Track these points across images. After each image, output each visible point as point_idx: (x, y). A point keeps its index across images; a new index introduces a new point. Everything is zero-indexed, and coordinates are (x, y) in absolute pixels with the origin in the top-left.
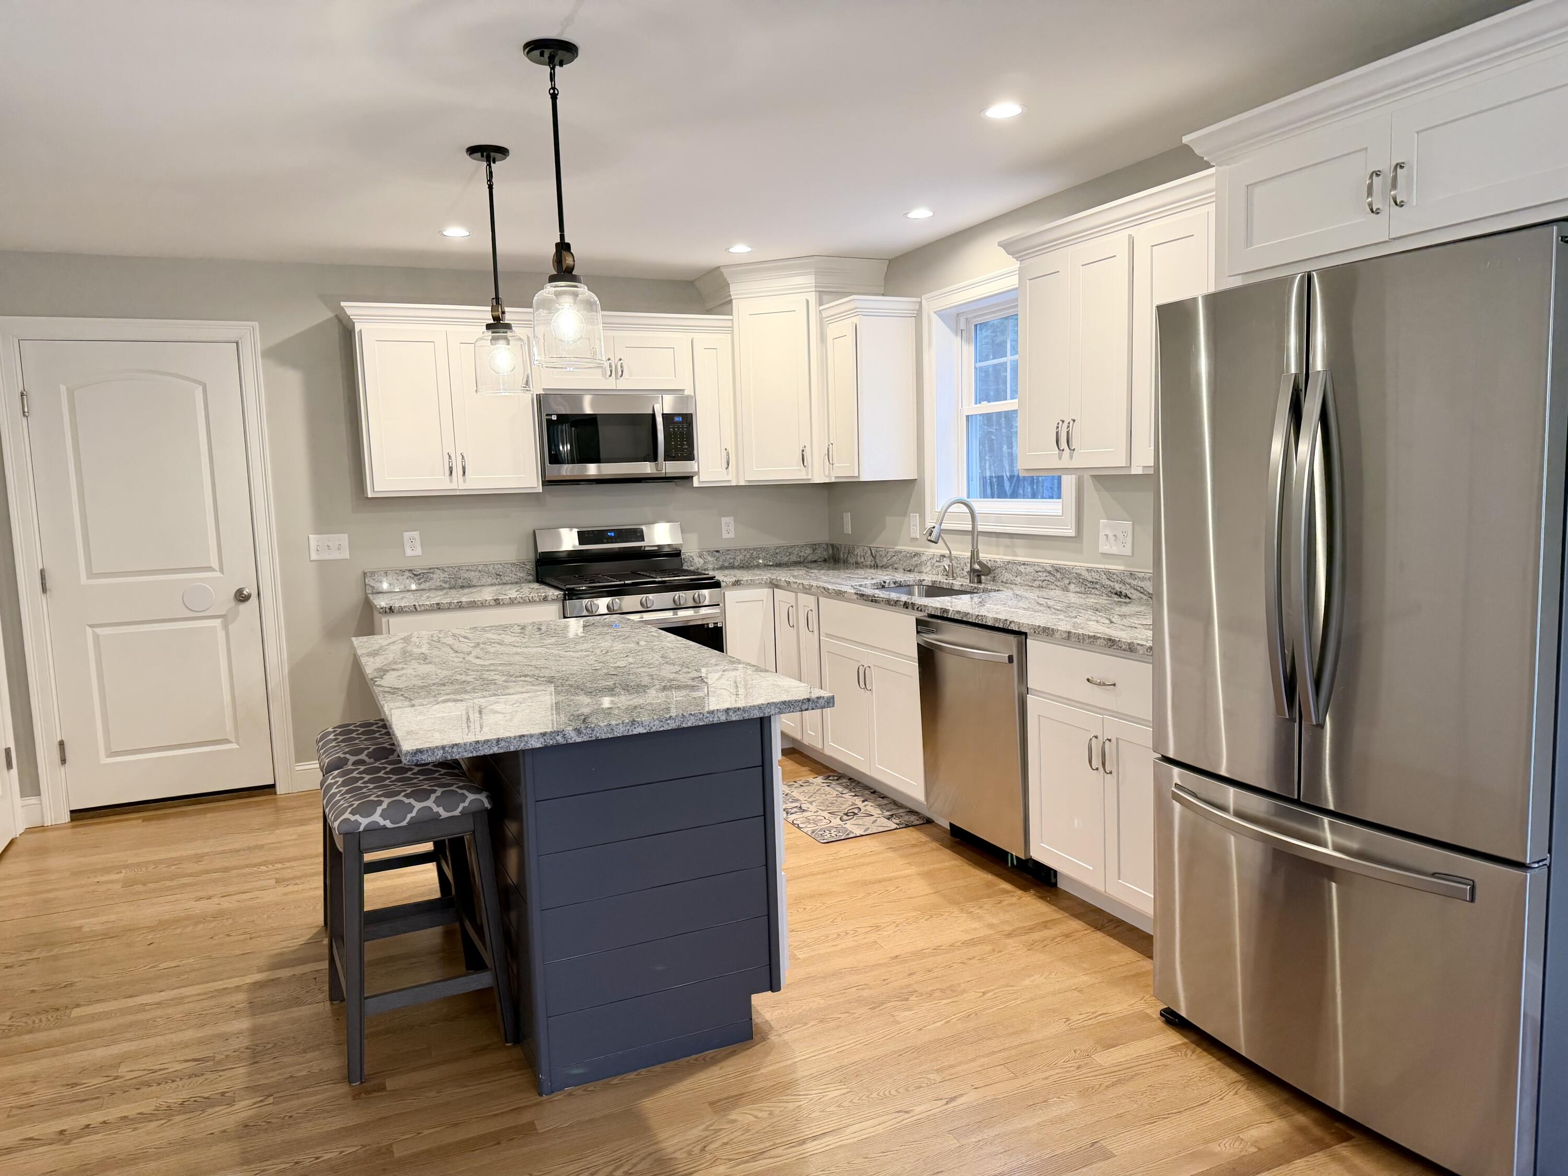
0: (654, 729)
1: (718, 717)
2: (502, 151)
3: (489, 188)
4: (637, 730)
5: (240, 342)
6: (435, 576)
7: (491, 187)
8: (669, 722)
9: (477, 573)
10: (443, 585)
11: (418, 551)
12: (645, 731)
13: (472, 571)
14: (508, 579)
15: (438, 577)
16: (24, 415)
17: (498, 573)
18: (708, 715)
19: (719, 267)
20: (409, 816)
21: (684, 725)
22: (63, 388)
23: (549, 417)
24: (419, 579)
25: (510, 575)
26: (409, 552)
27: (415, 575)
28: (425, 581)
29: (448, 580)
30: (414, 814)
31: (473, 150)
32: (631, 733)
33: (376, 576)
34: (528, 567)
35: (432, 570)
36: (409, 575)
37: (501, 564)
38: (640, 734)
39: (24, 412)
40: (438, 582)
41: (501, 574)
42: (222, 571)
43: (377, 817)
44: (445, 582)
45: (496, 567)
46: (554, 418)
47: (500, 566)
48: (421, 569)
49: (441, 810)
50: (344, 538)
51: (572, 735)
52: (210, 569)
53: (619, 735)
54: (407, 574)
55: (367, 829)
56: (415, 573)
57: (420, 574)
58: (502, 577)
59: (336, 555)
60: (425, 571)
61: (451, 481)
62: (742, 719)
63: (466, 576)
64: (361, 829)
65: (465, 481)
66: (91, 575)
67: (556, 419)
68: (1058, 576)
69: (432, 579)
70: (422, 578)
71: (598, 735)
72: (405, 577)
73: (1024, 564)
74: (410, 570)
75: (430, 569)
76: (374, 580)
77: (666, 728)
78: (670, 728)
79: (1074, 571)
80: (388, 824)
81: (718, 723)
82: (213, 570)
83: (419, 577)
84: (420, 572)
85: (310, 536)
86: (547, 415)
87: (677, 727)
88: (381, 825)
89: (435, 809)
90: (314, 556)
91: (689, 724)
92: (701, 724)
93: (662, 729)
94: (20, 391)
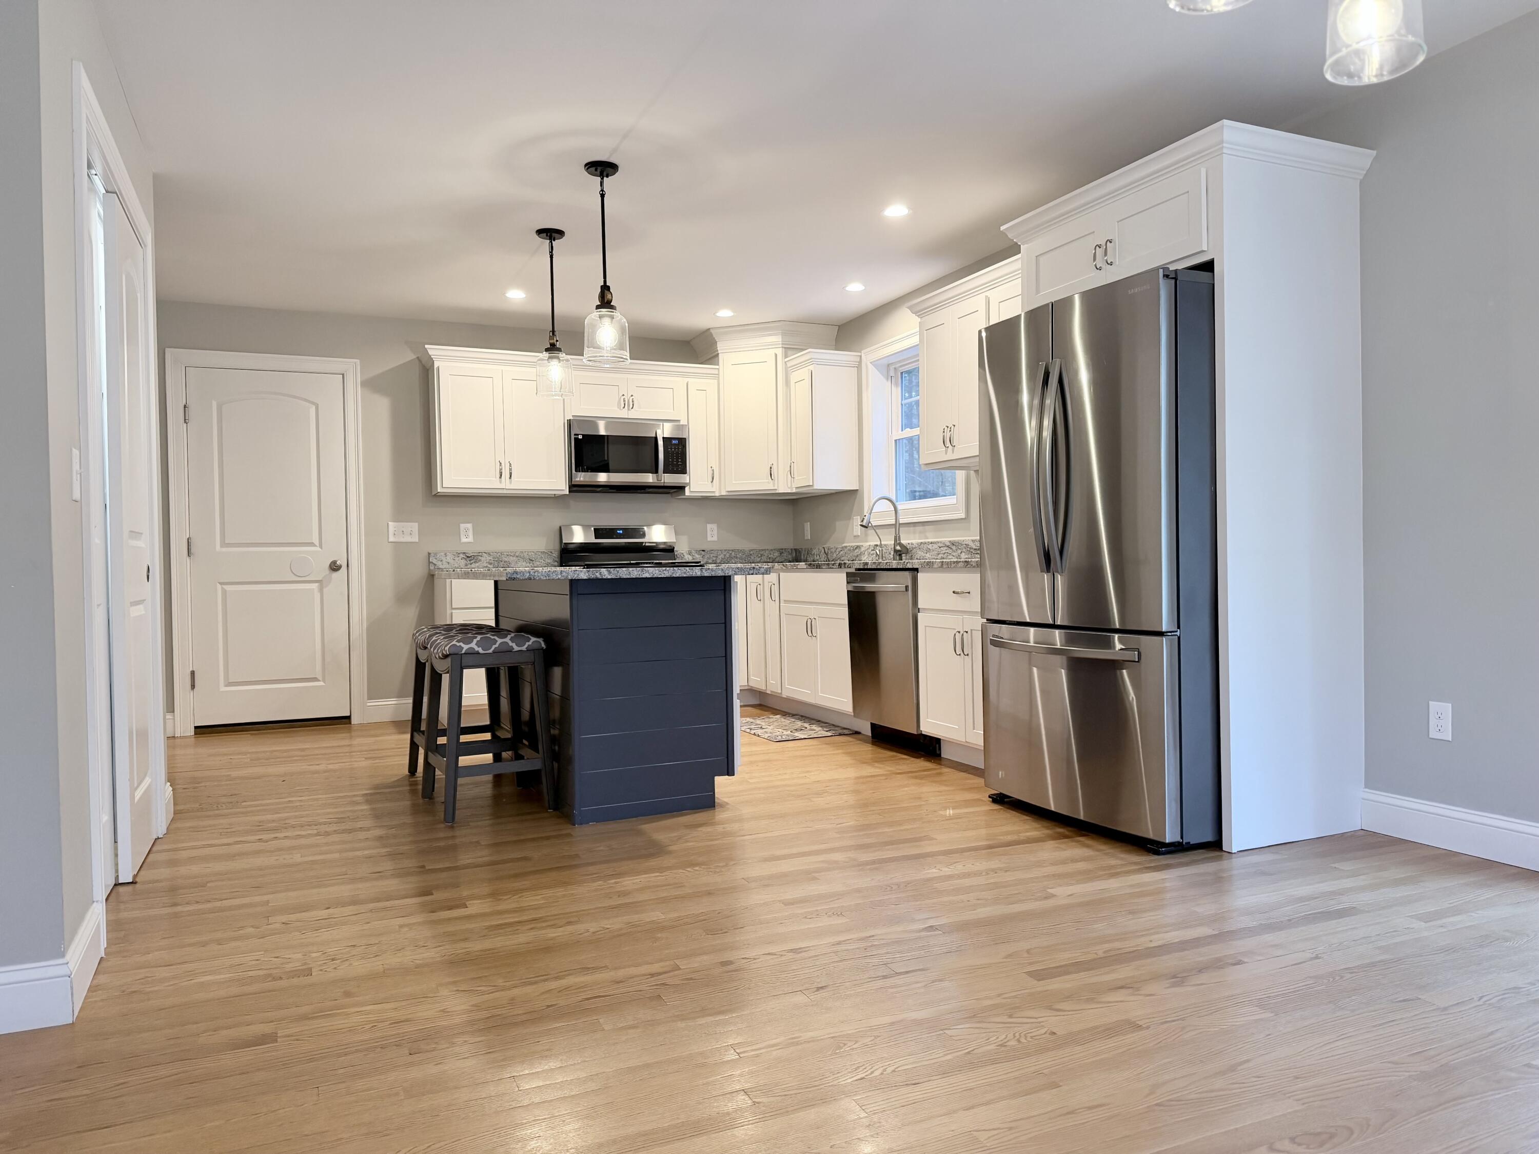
0: (655, 576)
2: (560, 233)
3: (550, 257)
4: (645, 575)
5: (345, 374)
6: (482, 559)
7: (551, 257)
8: (664, 572)
9: (515, 558)
10: (489, 566)
11: (470, 539)
12: (650, 576)
13: (511, 556)
14: (538, 563)
15: (485, 559)
16: (185, 422)
17: (531, 559)
18: (689, 571)
19: (709, 329)
20: (494, 647)
21: (674, 575)
22: (214, 404)
23: (577, 437)
24: (470, 561)
25: (541, 561)
26: (464, 540)
27: (468, 557)
28: (475, 562)
29: (493, 562)
30: (497, 645)
31: (540, 232)
32: (641, 577)
33: (438, 556)
34: (554, 555)
35: (481, 554)
36: (463, 556)
37: (533, 552)
39: (185, 420)
40: (485, 563)
41: (533, 559)
42: (321, 546)
43: (473, 645)
44: (491, 564)
45: (530, 554)
47: (533, 553)
48: (472, 553)
49: (514, 645)
50: (415, 526)
51: (605, 573)
52: (312, 544)
53: (633, 577)
54: (462, 556)
55: (467, 652)
56: (468, 555)
57: (471, 556)
58: (534, 562)
59: (408, 539)
60: (476, 554)
61: (501, 482)
62: (711, 575)
63: (506, 559)
64: (463, 652)
65: (511, 483)
66: (224, 544)
67: (581, 438)
68: (954, 548)
69: (480, 560)
70: (473, 560)
72: (460, 558)
73: (931, 543)
74: (464, 553)
75: (479, 553)
76: (436, 559)
77: (663, 576)
78: (665, 576)
79: (964, 543)
80: (480, 650)
81: (695, 577)
82: (315, 546)
83: (470, 558)
84: (472, 555)
85: (389, 523)
86: (575, 435)
87: (669, 576)
88: (476, 650)
89: (511, 644)
90: (392, 539)
91: (677, 575)
92: (685, 576)
93: (660, 576)
94: (183, 404)
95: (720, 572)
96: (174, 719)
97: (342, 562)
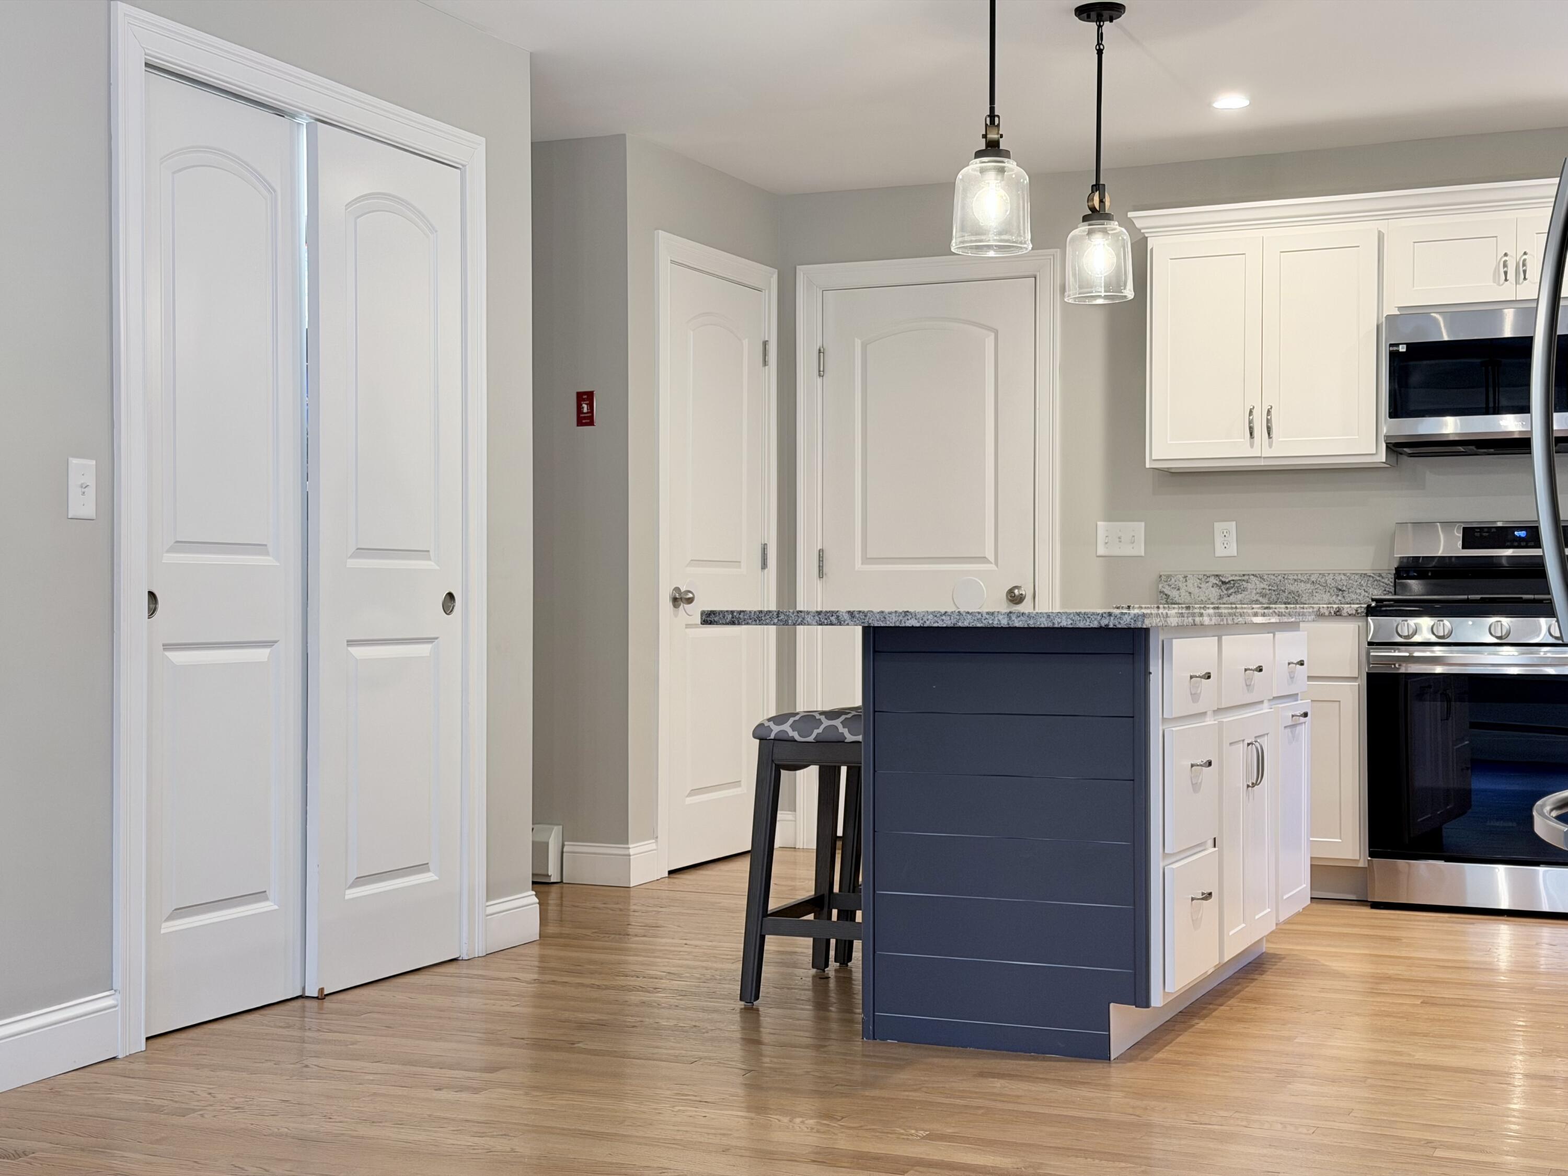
0: (927, 624)
1: (999, 620)
4: (910, 621)
5: (1038, 274)
6: (1249, 586)
8: (944, 617)
9: (1309, 586)
10: (1261, 599)
11: (1233, 550)
12: (918, 625)
13: (1301, 581)
14: (1354, 597)
15: (1254, 586)
16: (820, 375)
17: (1340, 587)
18: (987, 616)
20: (816, 732)
21: (960, 624)
22: (858, 342)
23: (1395, 348)
24: (1227, 589)
25: (1358, 591)
26: (1220, 551)
27: (1224, 583)
28: (1235, 592)
29: (1268, 592)
30: (820, 730)
32: (903, 625)
33: (1173, 580)
34: (1386, 581)
35: (1246, 578)
36: (1215, 581)
37: (1344, 574)
38: (913, 627)
39: (820, 371)
40: (1253, 595)
41: (1344, 588)
42: (996, 564)
43: (786, 727)
44: (1264, 596)
45: (1338, 578)
46: (1402, 349)
47: (1343, 577)
48: (1232, 575)
49: (846, 732)
50: (1139, 528)
52: (984, 560)
53: (891, 625)
54: (1213, 580)
55: (777, 738)
56: (1223, 579)
57: (1229, 582)
58: (1345, 594)
59: (1128, 551)
60: (1237, 578)
61: (1252, 445)
62: (1026, 626)
63: (1292, 588)
64: (772, 737)
65: (1270, 446)
66: (866, 560)
67: (1404, 350)
69: (1245, 589)
70: (1232, 587)
71: (870, 621)
72: (1210, 584)
74: (1217, 575)
75: (1244, 575)
76: (1169, 585)
77: (940, 624)
78: (945, 625)
80: (797, 738)
81: (998, 628)
82: (989, 562)
83: (1228, 585)
84: (1230, 579)
85: (1099, 523)
86: (1391, 345)
87: (952, 625)
88: (790, 735)
89: (841, 729)
90: (1101, 551)
91: (966, 624)
92: (979, 625)
93: (936, 625)
94: (818, 348)
95: (1044, 619)
96: (795, 821)
97: (1027, 590)
